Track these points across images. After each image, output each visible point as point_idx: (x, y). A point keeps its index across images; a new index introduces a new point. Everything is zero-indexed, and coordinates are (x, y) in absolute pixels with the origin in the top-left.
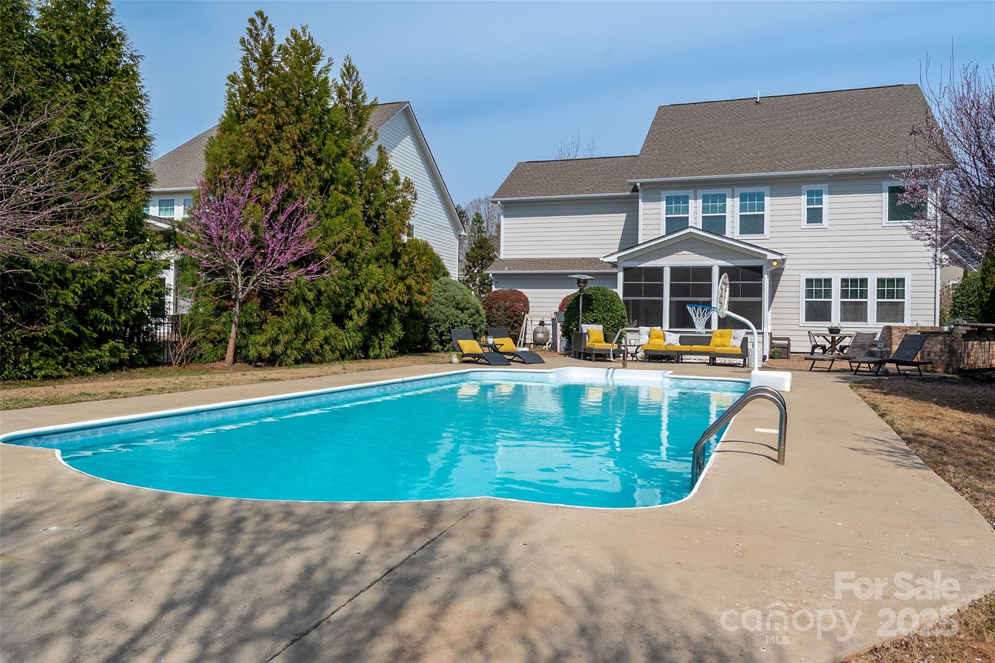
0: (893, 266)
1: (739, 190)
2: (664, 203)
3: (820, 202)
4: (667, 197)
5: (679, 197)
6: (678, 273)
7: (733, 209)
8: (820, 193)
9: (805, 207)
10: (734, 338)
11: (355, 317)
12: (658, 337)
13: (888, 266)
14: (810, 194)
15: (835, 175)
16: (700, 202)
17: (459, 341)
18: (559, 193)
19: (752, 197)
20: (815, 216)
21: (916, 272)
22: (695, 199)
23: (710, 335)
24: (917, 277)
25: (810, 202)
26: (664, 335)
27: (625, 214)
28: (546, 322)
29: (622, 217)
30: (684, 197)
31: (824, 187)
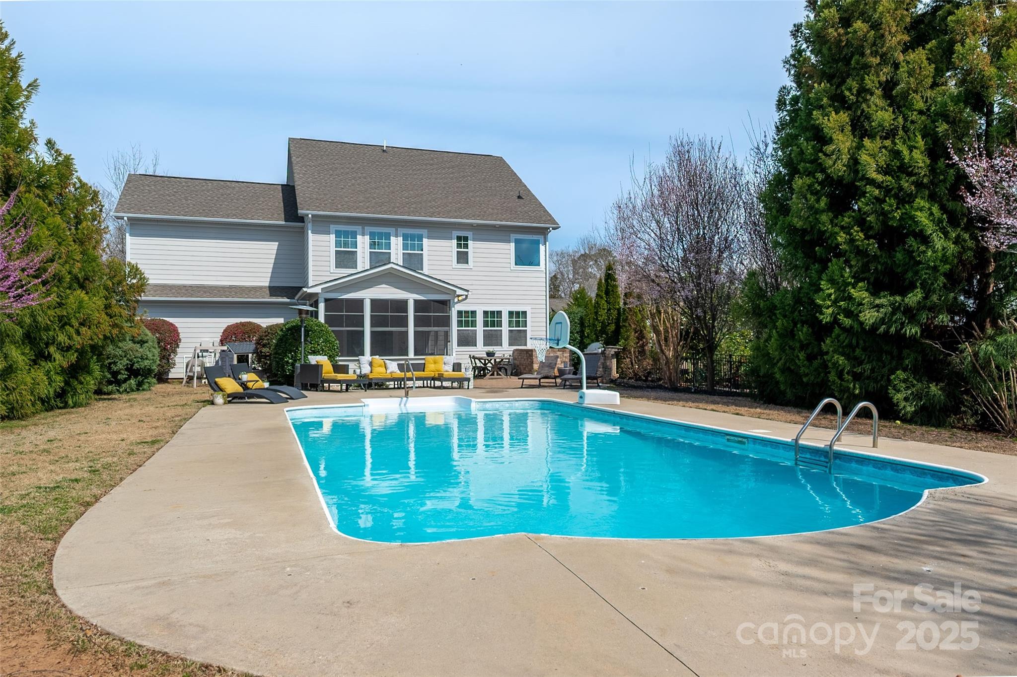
0: (519, 302)
1: (402, 231)
2: (333, 237)
3: (466, 246)
4: (336, 231)
5: (348, 231)
6: (376, 304)
7: (397, 247)
8: (466, 239)
9: (455, 249)
10: (445, 364)
11: (57, 356)
12: (380, 366)
13: (515, 301)
14: (459, 238)
15: (479, 225)
17: (217, 380)
18: (200, 215)
19: (413, 238)
20: (463, 258)
21: (534, 306)
22: (363, 235)
23: (423, 362)
24: (534, 311)
25: (459, 246)
26: (385, 364)
27: (277, 243)
28: (200, 354)
29: (274, 246)
30: (352, 232)
31: (469, 234)
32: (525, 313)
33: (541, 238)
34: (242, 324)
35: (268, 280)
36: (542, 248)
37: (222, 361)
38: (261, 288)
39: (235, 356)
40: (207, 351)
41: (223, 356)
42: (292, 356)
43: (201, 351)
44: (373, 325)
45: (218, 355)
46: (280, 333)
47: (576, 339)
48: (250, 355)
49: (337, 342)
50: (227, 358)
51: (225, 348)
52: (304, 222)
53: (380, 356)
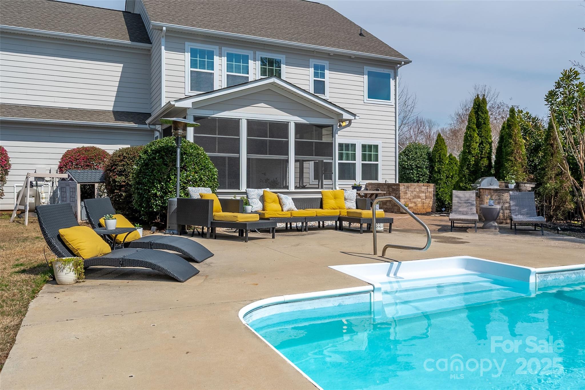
0: (371, 135)
1: (260, 55)
2: (188, 55)
3: (323, 76)
4: (191, 49)
5: (205, 51)
7: (255, 71)
8: (323, 68)
9: (312, 78)
10: (346, 199)
12: (274, 201)
13: (368, 135)
14: (316, 67)
16: (224, 59)
17: (62, 231)
19: (271, 63)
20: (319, 87)
21: (384, 140)
22: (220, 56)
23: (320, 196)
24: (385, 145)
25: (316, 75)
26: (280, 199)
27: (122, 65)
28: (34, 183)
29: (118, 68)
30: (208, 51)
31: (326, 63)
32: (376, 147)
33: (391, 72)
34: (86, 149)
35: (112, 104)
36: (392, 82)
37: (61, 192)
38: (104, 112)
39: (78, 186)
40: (42, 179)
41: (64, 185)
42: (162, 188)
43: (36, 178)
44: (249, 151)
45: (56, 184)
46: (145, 156)
47: (426, 173)
48: (96, 185)
49: (216, 169)
50: (68, 188)
51: (65, 176)
52: (151, 43)
53: (270, 188)
